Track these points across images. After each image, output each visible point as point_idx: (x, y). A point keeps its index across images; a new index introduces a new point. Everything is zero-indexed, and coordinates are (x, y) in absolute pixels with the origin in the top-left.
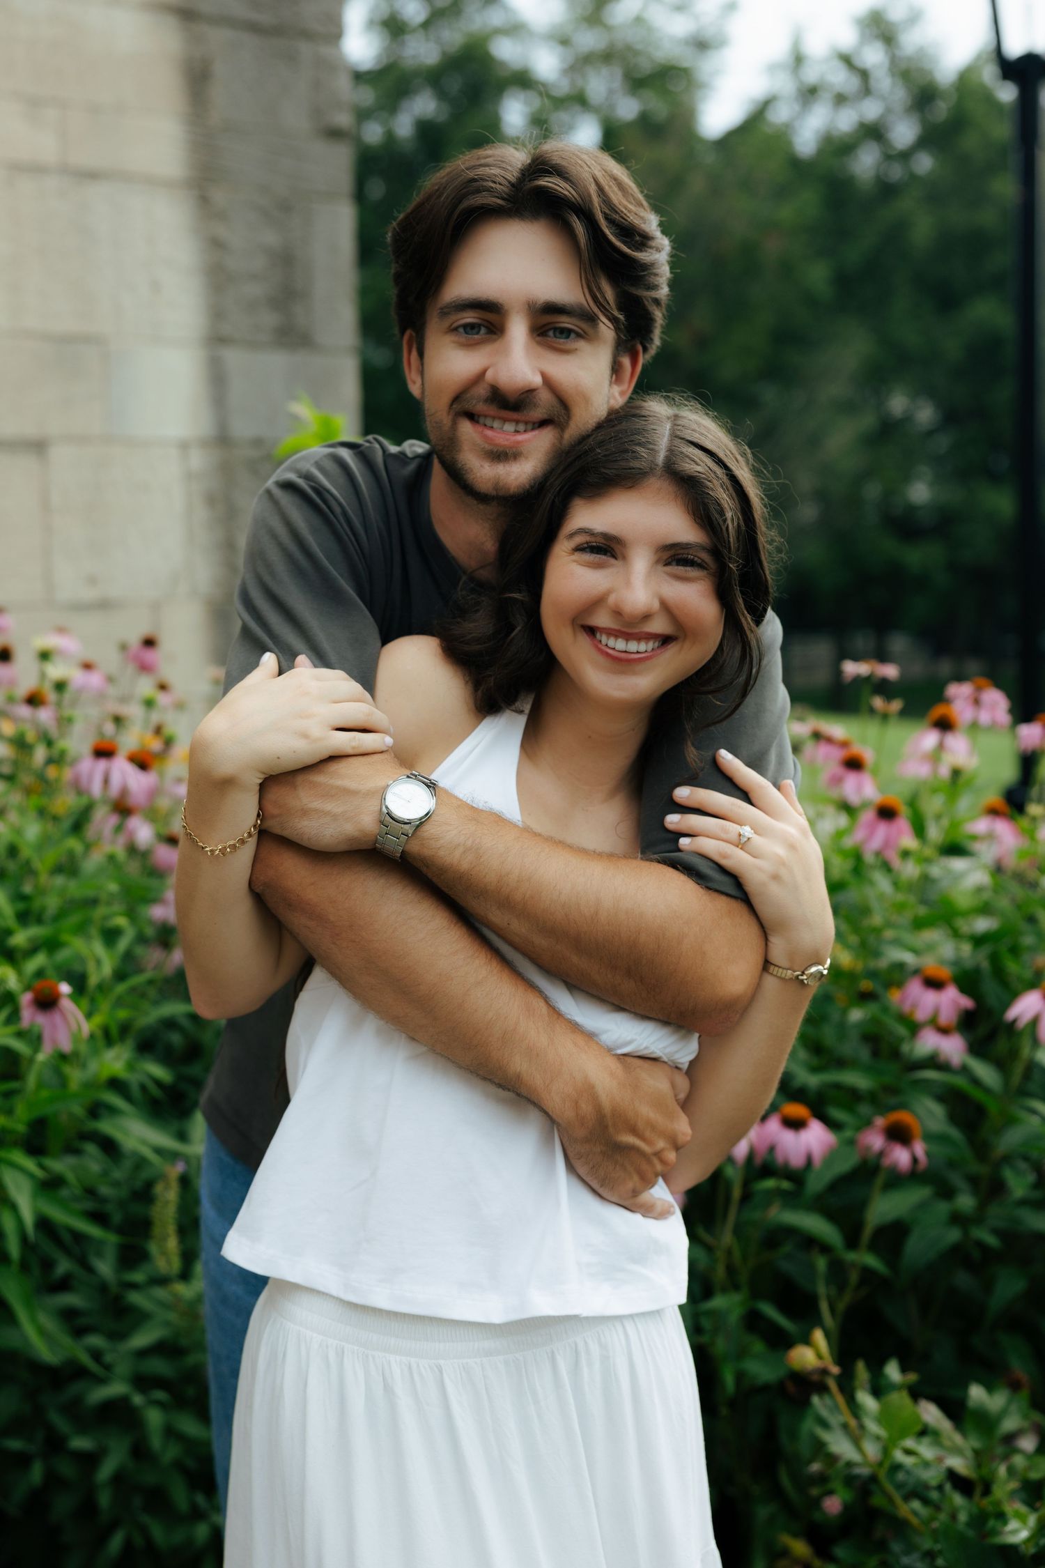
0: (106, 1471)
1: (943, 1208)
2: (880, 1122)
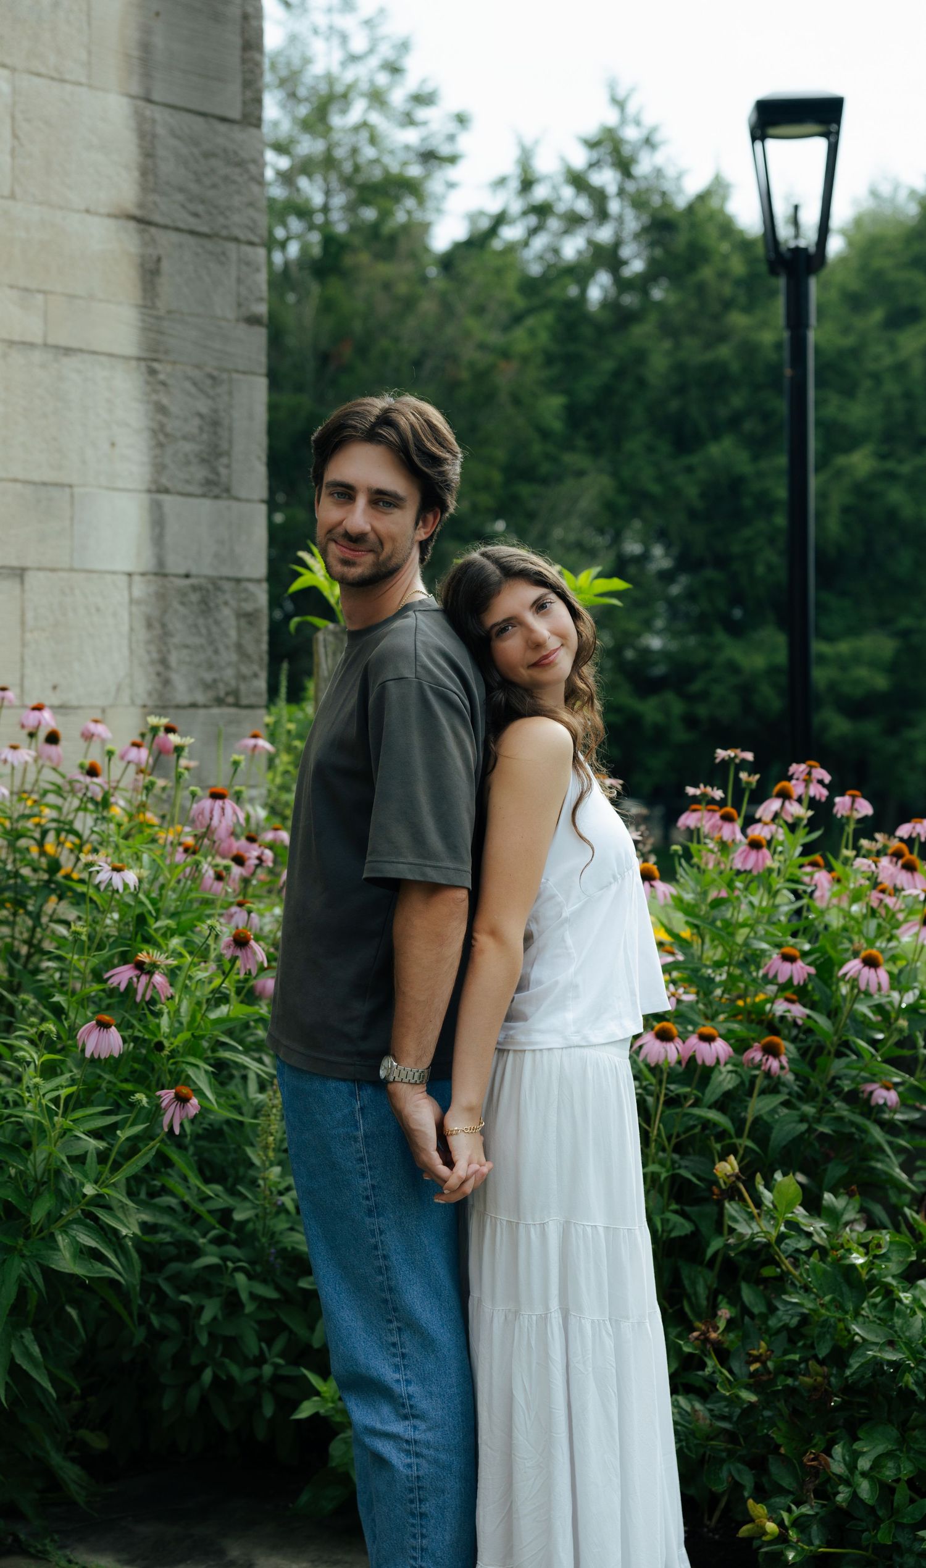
2: (756, 1045)
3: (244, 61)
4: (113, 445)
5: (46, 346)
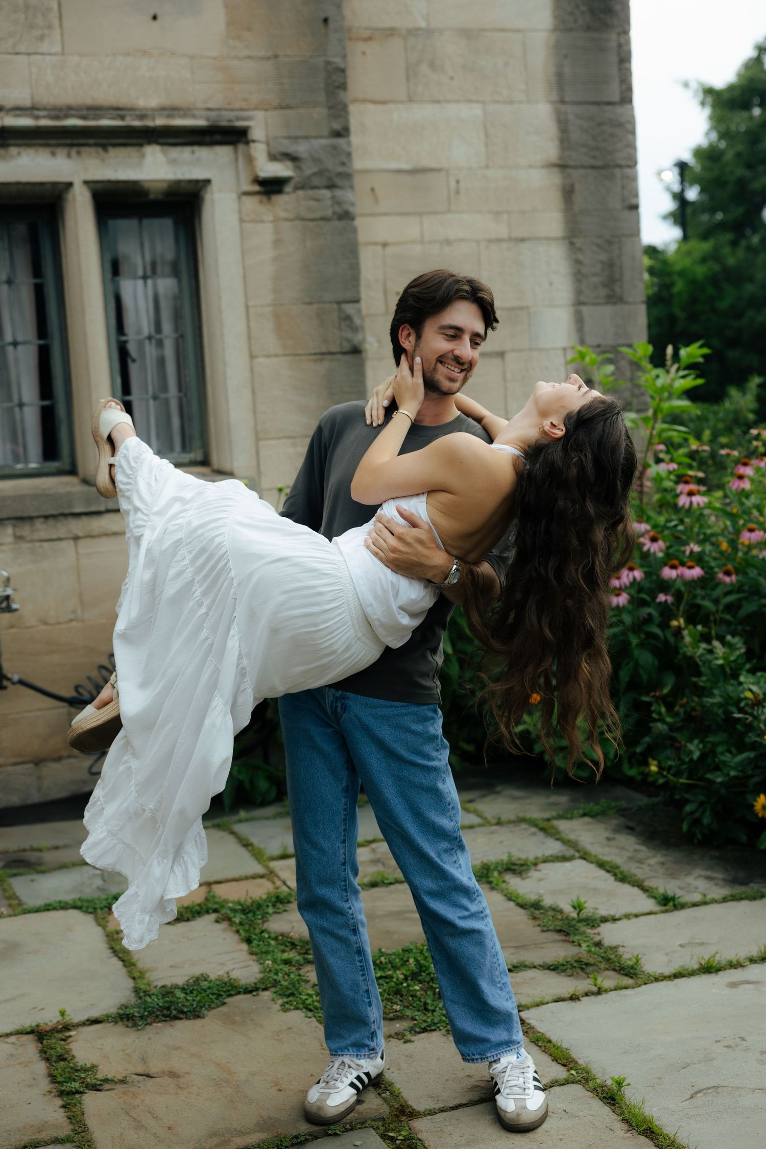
3: (620, 69)
4: (551, 284)
5: (510, 239)
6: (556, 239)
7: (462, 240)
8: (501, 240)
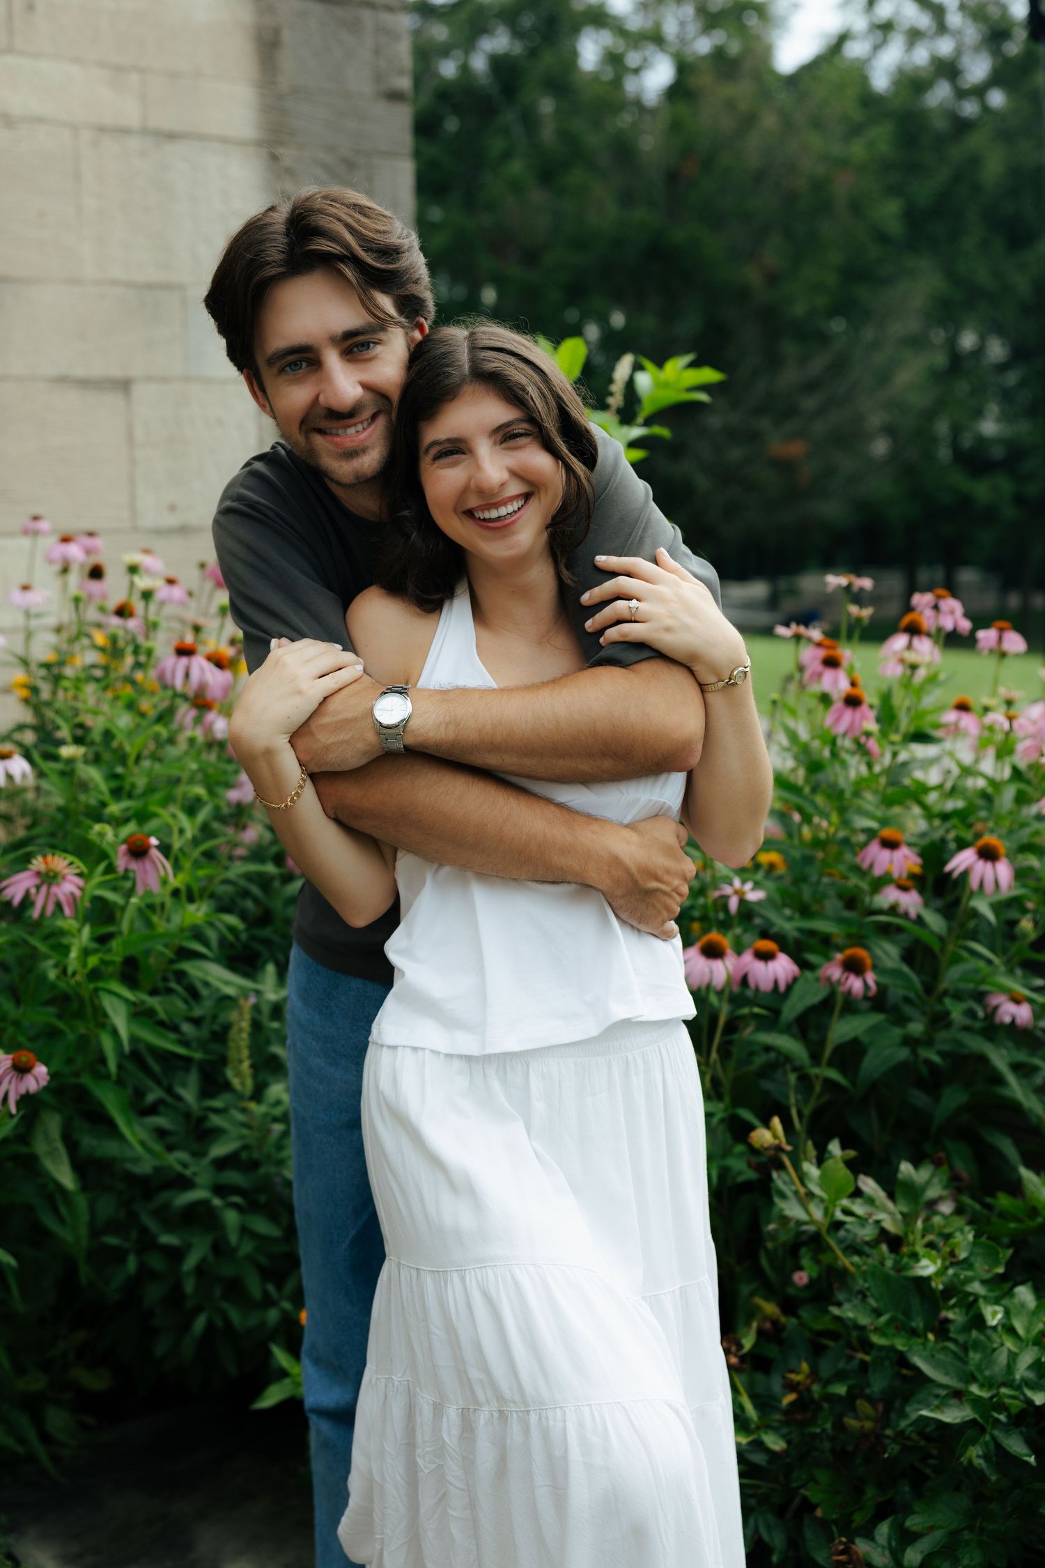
0: (191, 1262)
1: (897, 1032)
2: (839, 956)
5: (145, 131)
6: (243, 143)
7: (39, 120)
8: (122, 131)
